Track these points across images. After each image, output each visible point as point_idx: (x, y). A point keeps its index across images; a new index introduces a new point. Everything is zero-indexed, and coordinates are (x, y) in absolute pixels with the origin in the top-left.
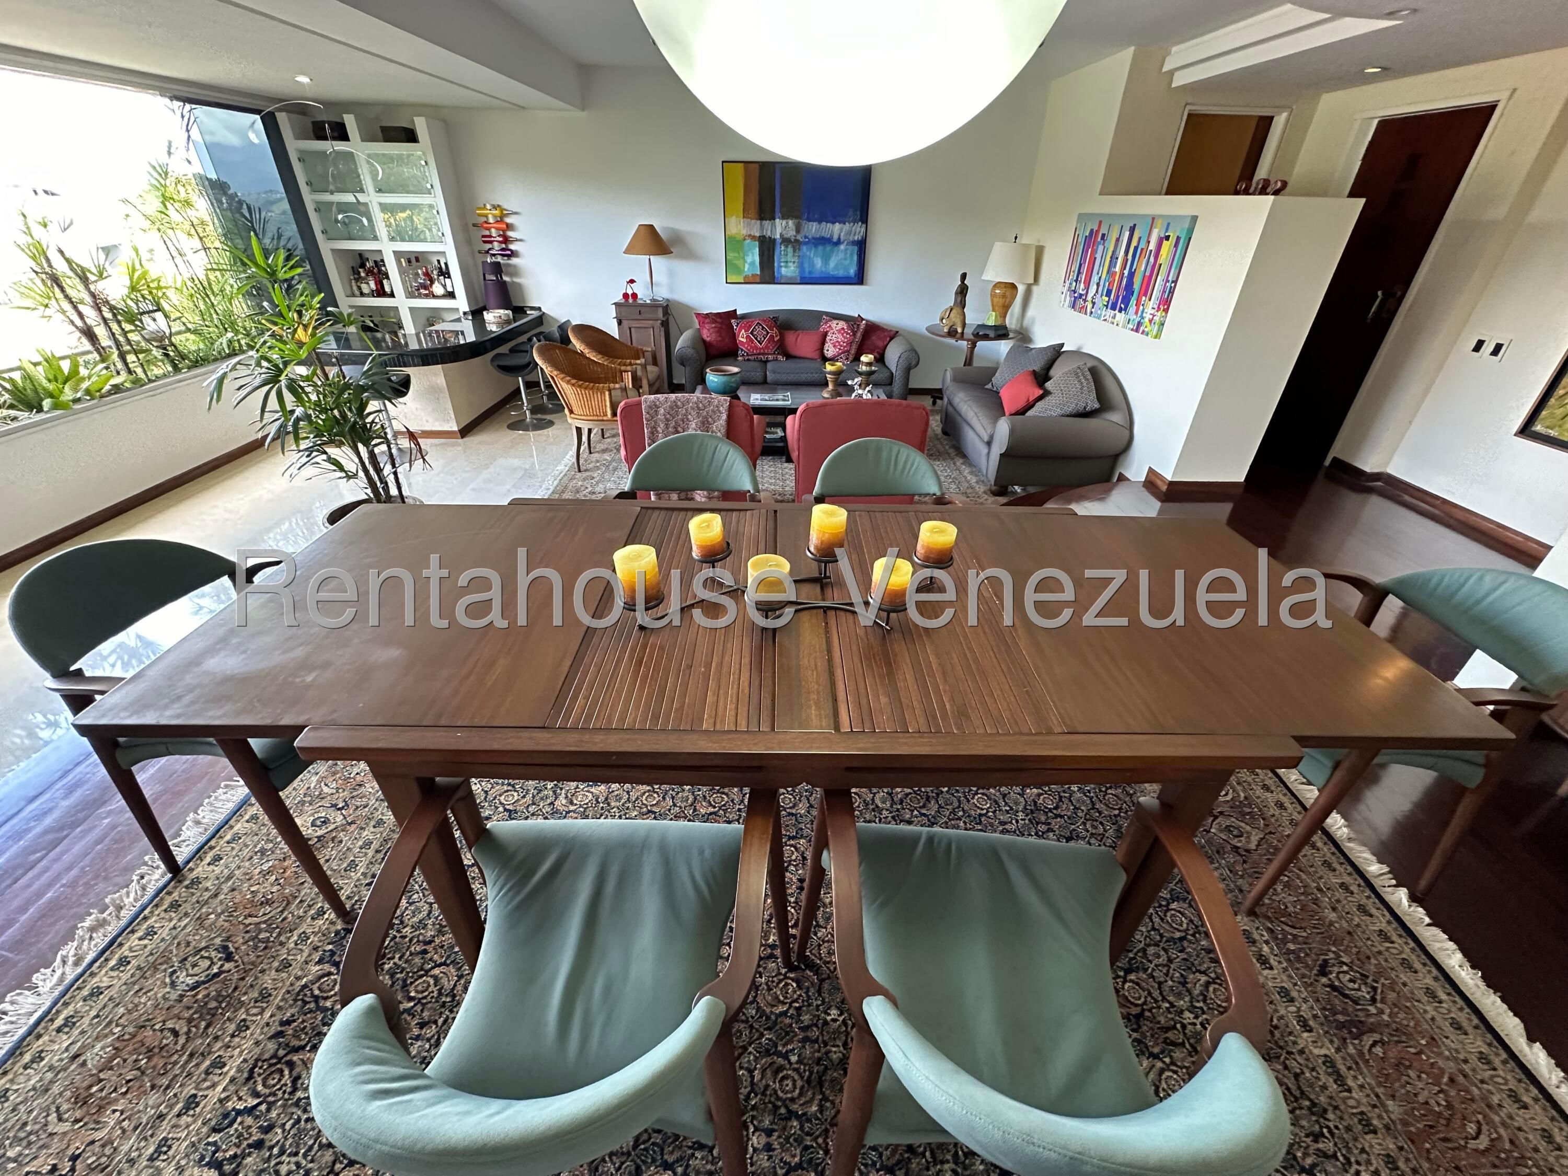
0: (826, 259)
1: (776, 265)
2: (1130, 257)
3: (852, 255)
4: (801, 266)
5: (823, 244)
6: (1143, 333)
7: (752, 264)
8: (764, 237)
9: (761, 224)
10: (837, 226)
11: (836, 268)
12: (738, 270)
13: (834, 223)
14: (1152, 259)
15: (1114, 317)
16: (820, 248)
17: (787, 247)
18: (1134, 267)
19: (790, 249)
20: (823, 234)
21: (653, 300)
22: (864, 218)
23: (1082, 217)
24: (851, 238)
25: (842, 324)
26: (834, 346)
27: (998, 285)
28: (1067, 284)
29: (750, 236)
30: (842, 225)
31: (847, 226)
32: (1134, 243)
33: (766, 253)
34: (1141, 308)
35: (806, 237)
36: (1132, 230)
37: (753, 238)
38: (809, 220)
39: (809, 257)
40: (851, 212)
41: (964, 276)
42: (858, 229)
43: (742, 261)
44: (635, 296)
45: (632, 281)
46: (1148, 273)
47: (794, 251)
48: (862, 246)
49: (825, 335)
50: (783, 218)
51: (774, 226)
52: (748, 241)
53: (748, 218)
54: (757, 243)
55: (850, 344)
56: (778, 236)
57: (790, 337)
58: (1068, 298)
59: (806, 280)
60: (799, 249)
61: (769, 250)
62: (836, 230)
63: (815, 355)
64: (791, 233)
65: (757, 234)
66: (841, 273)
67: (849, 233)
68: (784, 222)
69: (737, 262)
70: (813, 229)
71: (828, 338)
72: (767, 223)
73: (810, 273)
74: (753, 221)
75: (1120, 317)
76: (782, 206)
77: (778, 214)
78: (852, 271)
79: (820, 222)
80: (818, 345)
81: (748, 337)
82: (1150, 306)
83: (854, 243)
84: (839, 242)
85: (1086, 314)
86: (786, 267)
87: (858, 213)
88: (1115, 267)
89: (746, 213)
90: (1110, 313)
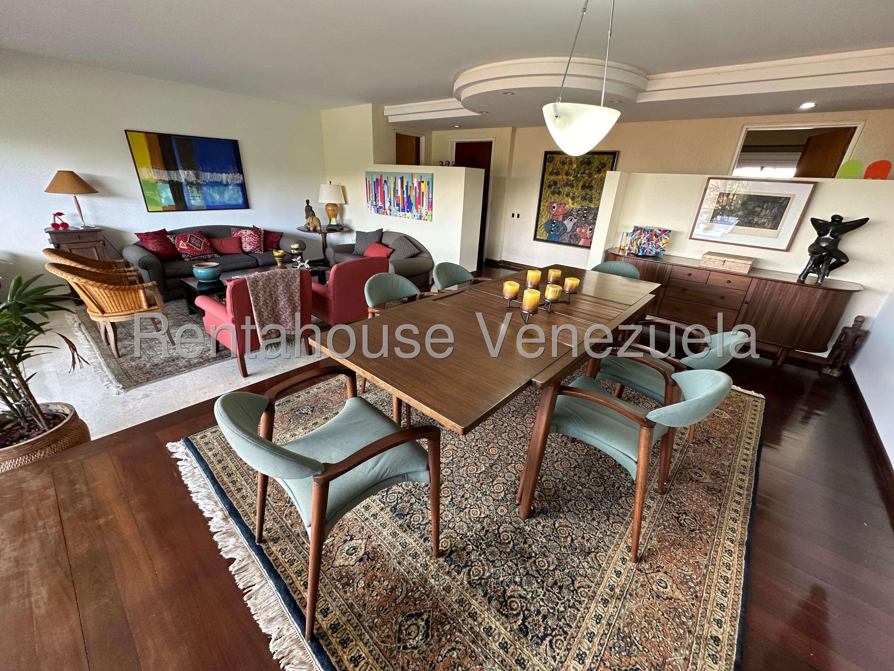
0: (221, 194)
1: (186, 198)
2: (405, 189)
3: (238, 191)
4: (204, 199)
5: (217, 186)
6: (424, 219)
7: (167, 198)
8: (172, 181)
9: (168, 174)
10: (224, 176)
11: (230, 199)
12: (157, 203)
13: (221, 173)
14: (418, 190)
15: (405, 215)
16: (216, 188)
17: (191, 187)
18: (409, 193)
19: (194, 189)
20: (216, 180)
21: (85, 227)
22: (240, 170)
23: (367, 173)
24: (235, 182)
25: (249, 232)
26: (250, 245)
27: (328, 205)
28: (370, 203)
29: (161, 180)
30: (227, 175)
31: (231, 176)
32: (405, 184)
33: (176, 191)
34: (419, 210)
35: (204, 181)
36: (402, 179)
37: (164, 182)
38: (204, 171)
39: (210, 194)
40: (231, 167)
41: (308, 202)
42: (238, 177)
43: (158, 197)
44: (65, 225)
45: (60, 214)
46: (417, 196)
47: (198, 190)
48: (243, 187)
49: (240, 239)
50: (184, 169)
51: (178, 175)
52: (160, 184)
53: (156, 168)
54: (168, 185)
55: (259, 242)
56: (183, 181)
57: (217, 243)
58: (373, 209)
59: (209, 208)
60: (201, 189)
61: (178, 189)
62: (224, 177)
63: (238, 251)
64: (193, 179)
65: (168, 180)
66: (233, 202)
67: (233, 179)
68: (186, 172)
69: (154, 197)
70: (208, 176)
71: (243, 240)
72: (172, 172)
73: (212, 203)
74: (161, 171)
75: (408, 214)
76: (182, 161)
77: (180, 167)
78: (240, 201)
79: (212, 172)
80: (238, 245)
81: (187, 245)
82: (424, 209)
83: (238, 185)
84: (227, 185)
85: (387, 214)
86: (194, 200)
87: (236, 168)
88: (397, 194)
89: (154, 165)
90: (402, 213)
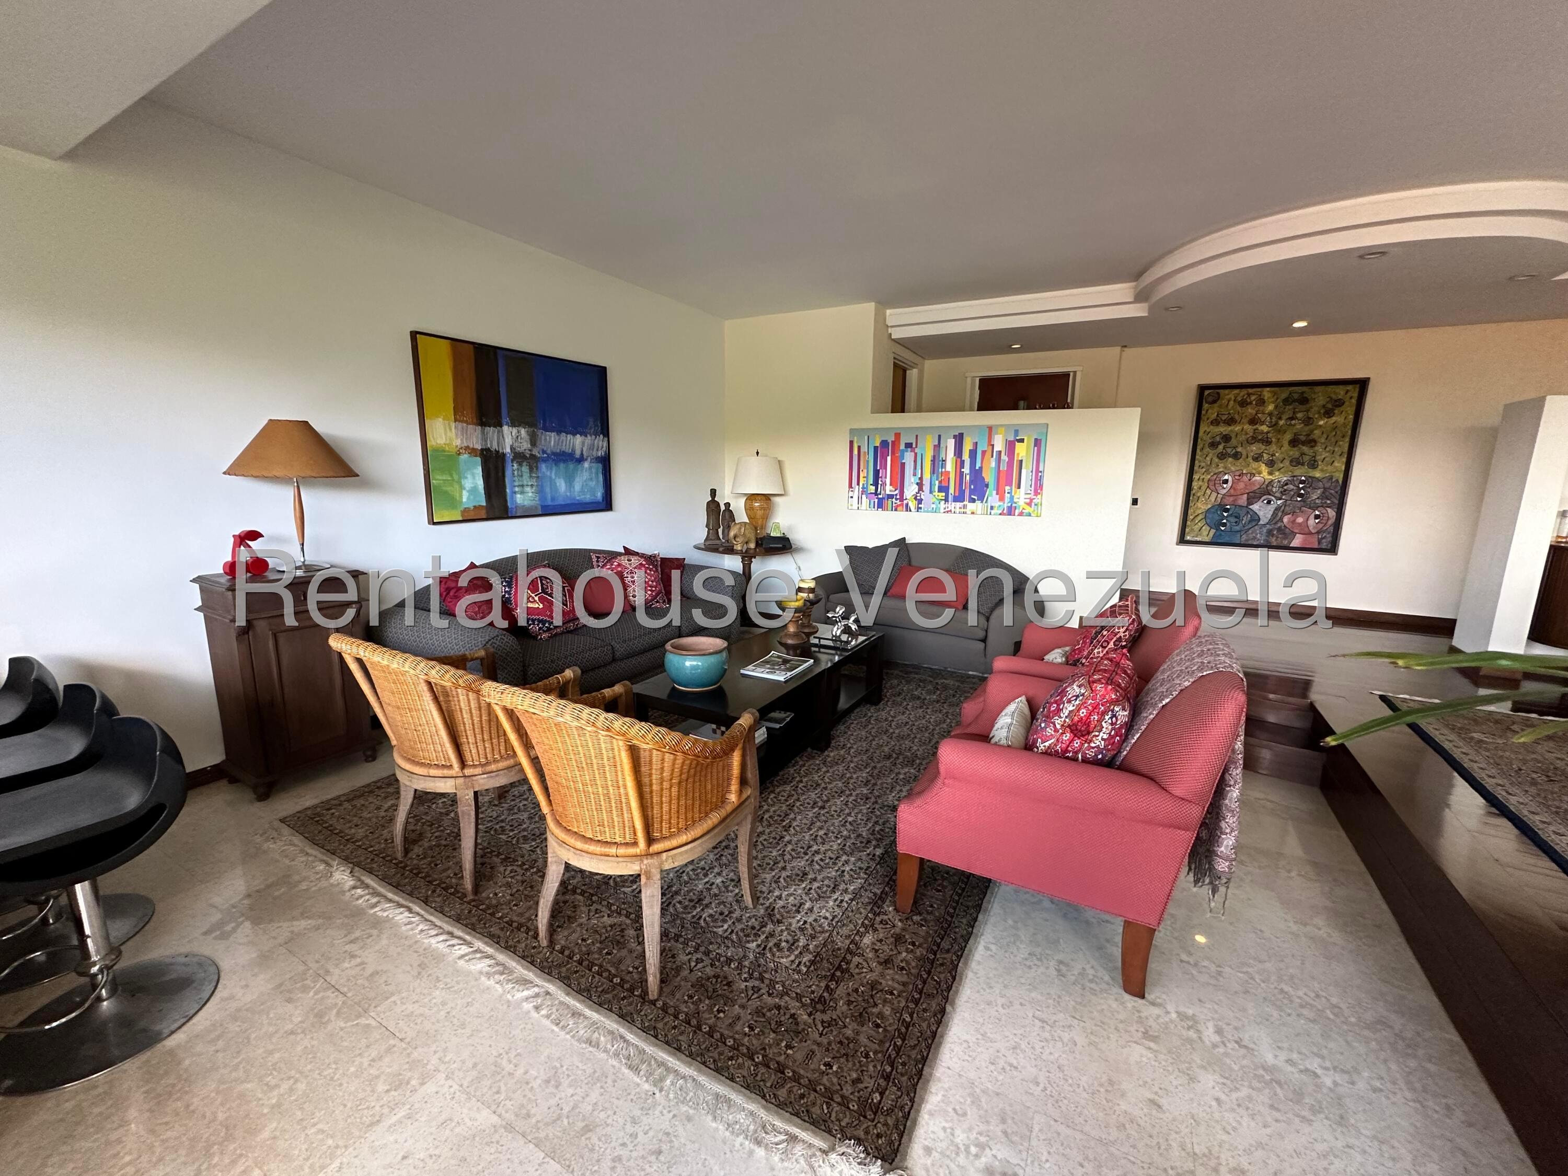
0: (570, 480)
1: (508, 491)
3: (597, 474)
4: (540, 491)
5: (565, 461)
6: (1021, 514)
7: (473, 490)
8: (488, 450)
9: (483, 432)
10: (579, 439)
11: (582, 490)
12: (452, 502)
13: (574, 434)
14: (1004, 458)
16: (562, 465)
18: (978, 466)
19: (525, 469)
20: (563, 448)
21: (305, 567)
22: (605, 430)
23: (855, 431)
24: (594, 453)
25: (636, 561)
26: (642, 589)
27: (753, 497)
28: (858, 489)
29: (467, 448)
30: (583, 437)
31: (589, 439)
32: (968, 448)
34: (1007, 496)
35: (544, 452)
36: (959, 440)
37: (472, 452)
38: (546, 429)
39: (551, 478)
40: (591, 421)
41: (713, 492)
42: (601, 443)
43: (457, 486)
44: (257, 565)
45: (251, 536)
46: (1003, 467)
47: (531, 470)
48: (605, 463)
50: (513, 425)
51: (501, 435)
52: (465, 457)
53: (462, 421)
54: (479, 459)
55: (654, 582)
56: (508, 450)
58: (865, 500)
59: (548, 510)
60: (537, 468)
61: (496, 468)
62: (578, 443)
64: (525, 446)
65: (479, 447)
66: (588, 497)
67: (591, 447)
68: (515, 431)
69: (449, 489)
70: (551, 441)
71: (628, 580)
72: (490, 430)
73: (553, 499)
74: (471, 428)
75: (977, 506)
76: (510, 408)
77: (505, 419)
78: (599, 494)
79: (559, 432)
82: (1021, 494)
83: (598, 459)
84: (581, 460)
85: (908, 509)
86: (522, 493)
87: (599, 425)
88: (943, 466)
89: (459, 414)
90: (952, 505)
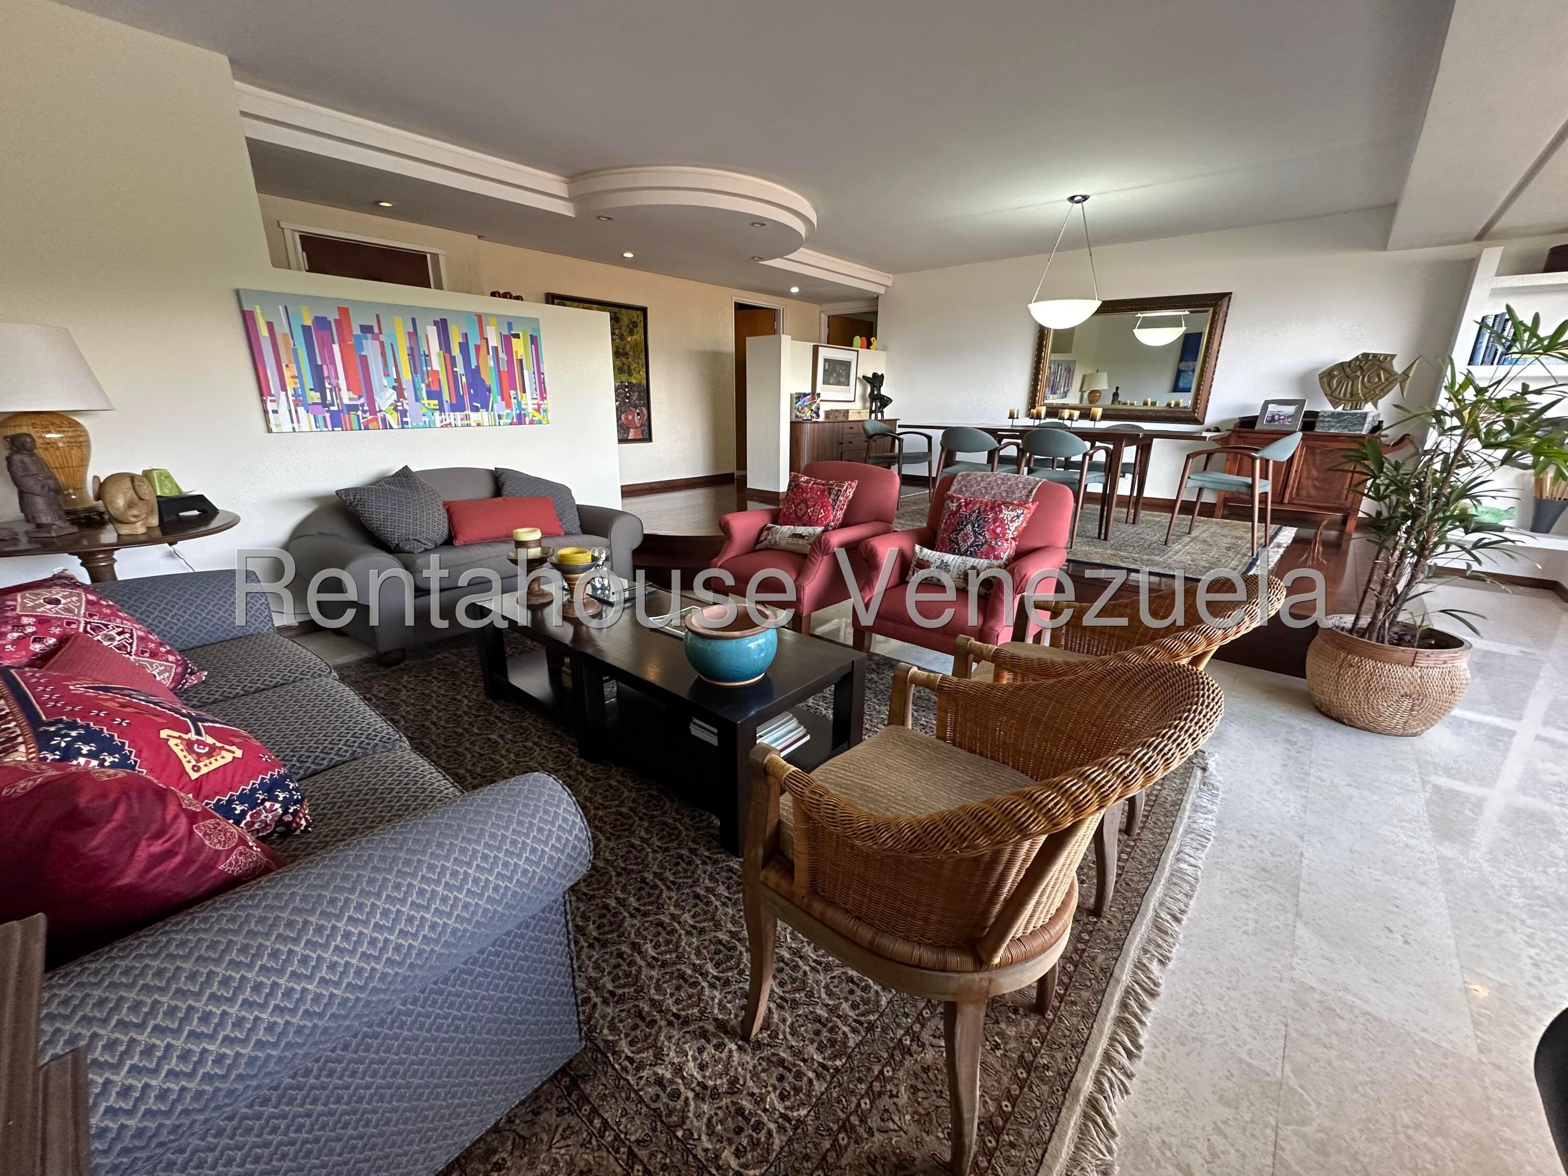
2: (456, 351)
6: (532, 422)
14: (503, 356)
15: (467, 417)
18: (474, 364)
23: (249, 295)
32: (455, 340)
34: (514, 401)
36: (442, 325)
46: (504, 367)
75: (482, 416)
82: (528, 399)
85: (386, 425)
90: (451, 417)
